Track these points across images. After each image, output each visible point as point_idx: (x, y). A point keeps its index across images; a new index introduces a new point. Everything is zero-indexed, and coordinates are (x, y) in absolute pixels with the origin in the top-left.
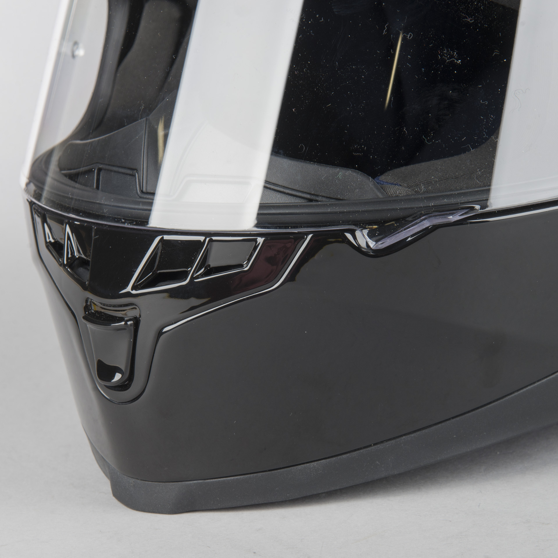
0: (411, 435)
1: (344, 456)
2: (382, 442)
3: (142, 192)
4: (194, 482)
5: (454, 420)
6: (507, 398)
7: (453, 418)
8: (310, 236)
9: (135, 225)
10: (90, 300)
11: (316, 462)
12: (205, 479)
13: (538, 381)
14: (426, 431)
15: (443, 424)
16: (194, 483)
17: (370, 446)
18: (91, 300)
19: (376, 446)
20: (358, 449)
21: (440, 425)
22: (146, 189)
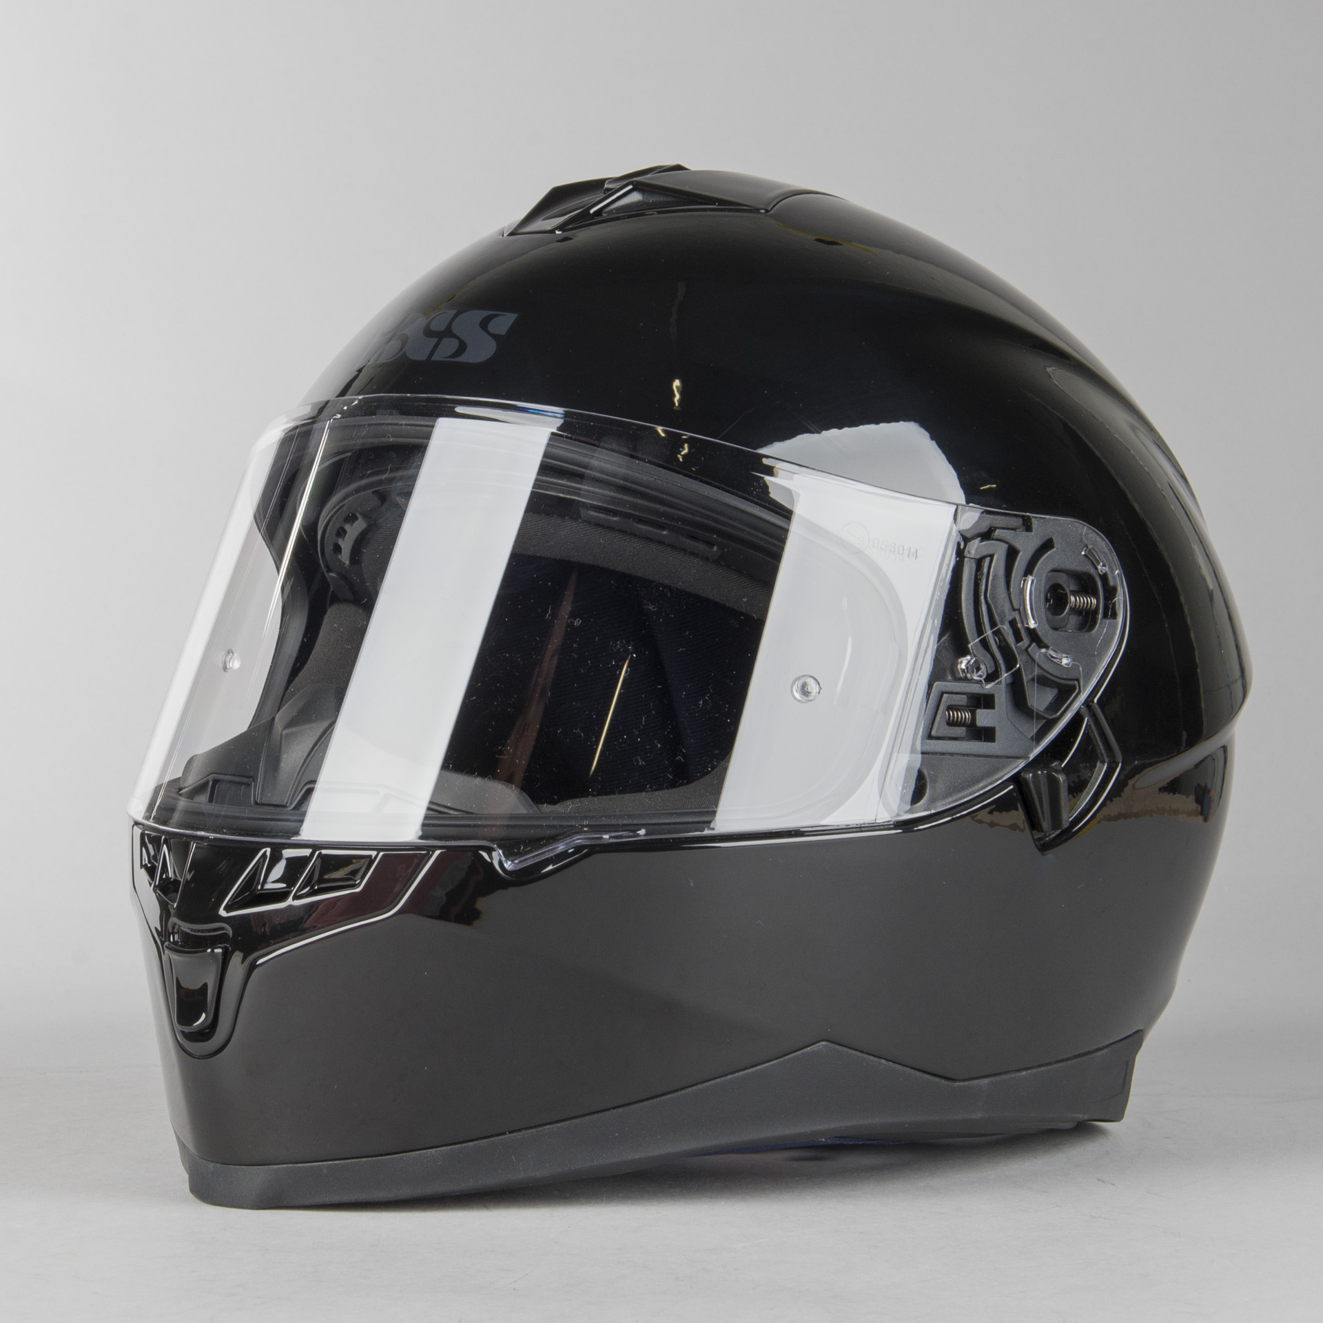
0: (557, 1125)
1: (471, 1144)
2: (520, 1130)
3: (256, 803)
4: (283, 1166)
5: (615, 1111)
6: (687, 1090)
7: (615, 1108)
8: (438, 852)
9: (238, 836)
10: (177, 927)
11: (434, 1150)
12: (296, 1163)
13: (731, 1073)
14: (577, 1121)
15: (600, 1115)
16: (284, 1168)
17: (505, 1133)
18: (179, 926)
19: (511, 1135)
20: (489, 1137)
21: (596, 1115)
22: (261, 799)
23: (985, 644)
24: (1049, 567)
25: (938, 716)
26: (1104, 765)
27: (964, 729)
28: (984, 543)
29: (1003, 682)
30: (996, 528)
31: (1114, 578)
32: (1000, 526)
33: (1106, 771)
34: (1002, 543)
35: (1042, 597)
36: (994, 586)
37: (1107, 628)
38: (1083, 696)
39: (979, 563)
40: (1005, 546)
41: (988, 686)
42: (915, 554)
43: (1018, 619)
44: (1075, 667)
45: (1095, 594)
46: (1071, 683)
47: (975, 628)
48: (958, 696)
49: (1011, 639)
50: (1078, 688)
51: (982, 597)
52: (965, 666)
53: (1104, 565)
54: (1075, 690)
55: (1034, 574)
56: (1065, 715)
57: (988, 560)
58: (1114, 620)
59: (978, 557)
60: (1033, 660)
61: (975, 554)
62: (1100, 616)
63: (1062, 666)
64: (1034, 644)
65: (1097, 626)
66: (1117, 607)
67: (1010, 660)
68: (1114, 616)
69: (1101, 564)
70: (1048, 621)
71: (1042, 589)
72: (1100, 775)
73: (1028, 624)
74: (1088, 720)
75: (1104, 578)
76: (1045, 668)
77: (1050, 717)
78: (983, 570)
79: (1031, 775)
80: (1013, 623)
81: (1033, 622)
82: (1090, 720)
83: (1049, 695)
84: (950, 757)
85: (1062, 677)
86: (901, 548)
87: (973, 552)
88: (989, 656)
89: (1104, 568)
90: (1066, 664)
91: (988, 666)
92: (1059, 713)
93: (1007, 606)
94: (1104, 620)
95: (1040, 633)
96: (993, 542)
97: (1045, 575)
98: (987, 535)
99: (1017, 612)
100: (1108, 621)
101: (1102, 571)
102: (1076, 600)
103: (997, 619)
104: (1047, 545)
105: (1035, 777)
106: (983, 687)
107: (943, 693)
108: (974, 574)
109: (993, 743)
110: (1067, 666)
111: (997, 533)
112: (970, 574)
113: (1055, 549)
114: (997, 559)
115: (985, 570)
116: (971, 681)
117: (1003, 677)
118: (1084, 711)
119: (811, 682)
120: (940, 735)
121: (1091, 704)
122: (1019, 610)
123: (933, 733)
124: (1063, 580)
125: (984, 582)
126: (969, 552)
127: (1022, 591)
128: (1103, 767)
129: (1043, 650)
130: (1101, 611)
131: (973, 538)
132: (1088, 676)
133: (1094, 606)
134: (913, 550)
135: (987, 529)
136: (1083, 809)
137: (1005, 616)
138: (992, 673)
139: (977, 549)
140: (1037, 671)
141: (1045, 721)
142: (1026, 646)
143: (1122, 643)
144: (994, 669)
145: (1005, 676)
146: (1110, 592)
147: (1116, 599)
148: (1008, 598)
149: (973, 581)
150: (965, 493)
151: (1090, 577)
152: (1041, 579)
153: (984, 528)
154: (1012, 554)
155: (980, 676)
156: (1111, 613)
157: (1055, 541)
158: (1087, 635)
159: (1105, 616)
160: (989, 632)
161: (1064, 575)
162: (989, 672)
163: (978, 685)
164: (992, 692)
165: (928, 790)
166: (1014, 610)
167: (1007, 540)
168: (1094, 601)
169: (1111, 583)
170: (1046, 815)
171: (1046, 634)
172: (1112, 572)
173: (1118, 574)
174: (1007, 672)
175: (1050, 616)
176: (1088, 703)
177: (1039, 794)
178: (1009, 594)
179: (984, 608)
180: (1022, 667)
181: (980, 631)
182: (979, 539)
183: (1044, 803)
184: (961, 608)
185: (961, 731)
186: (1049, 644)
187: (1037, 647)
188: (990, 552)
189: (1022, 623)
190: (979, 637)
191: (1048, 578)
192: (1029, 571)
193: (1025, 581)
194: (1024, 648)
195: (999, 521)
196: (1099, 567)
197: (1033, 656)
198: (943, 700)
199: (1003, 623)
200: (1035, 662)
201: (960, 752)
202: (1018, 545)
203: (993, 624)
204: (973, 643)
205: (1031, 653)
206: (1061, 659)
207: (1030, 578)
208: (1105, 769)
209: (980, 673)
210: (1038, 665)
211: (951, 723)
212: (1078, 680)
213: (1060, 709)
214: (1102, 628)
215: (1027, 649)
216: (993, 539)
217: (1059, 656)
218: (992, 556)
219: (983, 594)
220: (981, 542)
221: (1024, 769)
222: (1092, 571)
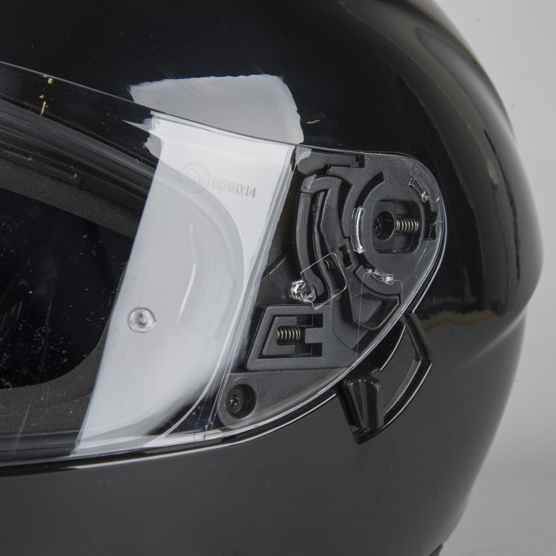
23: (316, 270)
24: (378, 198)
25: (270, 337)
26: (418, 362)
27: (293, 346)
28: (320, 179)
29: (332, 303)
30: (331, 165)
31: (435, 204)
32: (335, 163)
33: (420, 367)
34: (336, 179)
35: (371, 224)
36: (327, 219)
37: (427, 248)
38: (403, 309)
39: (314, 197)
40: (338, 182)
41: (317, 308)
42: (252, 193)
43: (347, 245)
44: (396, 284)
45: (419, 220)
46: (393, 298)
47: (307, 256)
48: (288, 318)
49: (340, 264)
50: (398, 301)
51: (316, 228)
52: (297, 290)
53: (427, 194)
54: (396, 304)
55: (364, 206)
56: (387, 326)
57: (322, 194)
58: (433, 241)
59: (313, 192)
60: (360, 281)
61: (311, 190)
62: (421, 238)
63: (385, 284)
64: (361, 267)
65: (418, 247)
66: (436, 229)
67: (339, 283)
68: (434, 236)
69: (424, 193)
70: (374, 244)
71: (371, 218)
72: (414, 371)
73: (356, 249)
74: (406, 327)
75: (427, 204)
76: (370, 287)
77: (373, 329)
78: (317, 203)
79: (352, 384)
80: (343, 249)
81: (361, 247)
82: (408, 327)
83: (374, 307)
84: (279, 372)
85: (385, 293)
86: (240, 187)
87: (309, 187)
88: (319, 280)
89: (427, 196)
90: (389, 282)
91: (318, 289)
92: (380, 326)
93: (338, 235)
94: (425, 241)
95: (367, 257)
96: (328, 178)
97: (374, 205)
98: (322, 172)
99: (347, 240)
100: (428, 242)
101: (424, 199)
102: (401, 224)
103: (329, 247)
104: (378, 178)
105: (356, 385)
106: (312, 309)
107: (274, 317)
108: (308, 207)
109: (320, 358)
110: (390, 284)
111: (332, 170)
112: (305, 208)
113: (384, 182)
114: (331, 194)
115: (319, 204)
116: (300, 303)
117: (332, 299)
118: (404, 321)
119: (146, 314)
120: (271, 353)
121: (409, 314)
122: (349, 238)
123: (264, 352)
124: (390, 208)
125: (318, 214)
126: (305, 187)
127: (353, 222)
128: (417, 364)
129: (370, 271)
130: (422, 234)
131: (310, 175)
132: (408, 290)
133: (417, 229)
134: (251, 189)
135: (322, 167)
136: (398, 402)
137: (336, 244)
138: (323, 295)
139: (313, 184)
140: (362, 290)
141: (367, 331)
142: (354, 269)
143: (439, 260)
144: (323, 291)
145: (333, 296)
146: (431, 216)
147: (436, 222)
148: (339, 228)
149: (307, 214)
150: (304, 134)
151: (415, 204)
152: (371, 210)
153: (319, 164)
154: (345, 187)
155: (310, 299)
156: (430, 234)
157: (384, 174)
158: (408, 255)
159: (426, 237)
160: (320, 260)
161: (391, 203)
162: (319, 295)
163: (308, 307)
164: (321, 312)
165: (257, 404)
166: (345, 238)
167: (340, 176)
168: (417, 224)
169: (433, 209)
170: (364, 416)
171: (373, 257)
172: (434, 199)
173: (439, 200)
174: (335, 293)
175: (377, 239)
176: (407, 314)
177: (359, 399)
178: (341, 224)
179: (317, 237)
180: (349, 288)
181: (312, 258)
182: (315, 175)
183: (363, 405)
184: (295, 240)
185: (290, 349)
186: (375, 266)
187: (363, 269)
188: (325, 187)
189: (352, 248)
190: (310, 265)
191: (377, 207)
192: (359, 203)
193: (356, 211)
194: (352, 271)
195: (334, 159)
196: (423, 195)
197: (360, 278)
198: (274, 322)
199: (333, 250)
200: (361, 282)
201: (288, 367)
202: (351, 180)
203: (324, 252)
204: (306, 269)
205: (358, 275)
206: (385, 277)
207: (360, 209)
208: (419, 365)
209: (310, 296)
210: (364, 284)
211: (281, 342)
212: (399, 295)
213: (381, 322)
214: (422, 247)
215: (354, 272)
216: (328, 175)
217: (383, 275)
218: (326, 191)
219: (316, 225)
220: (317, 178)
221: (347, 378)
222: (416, 200)
